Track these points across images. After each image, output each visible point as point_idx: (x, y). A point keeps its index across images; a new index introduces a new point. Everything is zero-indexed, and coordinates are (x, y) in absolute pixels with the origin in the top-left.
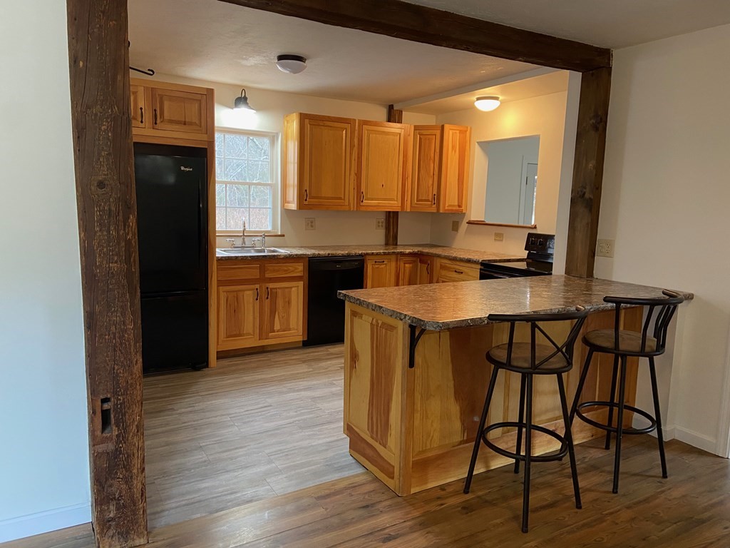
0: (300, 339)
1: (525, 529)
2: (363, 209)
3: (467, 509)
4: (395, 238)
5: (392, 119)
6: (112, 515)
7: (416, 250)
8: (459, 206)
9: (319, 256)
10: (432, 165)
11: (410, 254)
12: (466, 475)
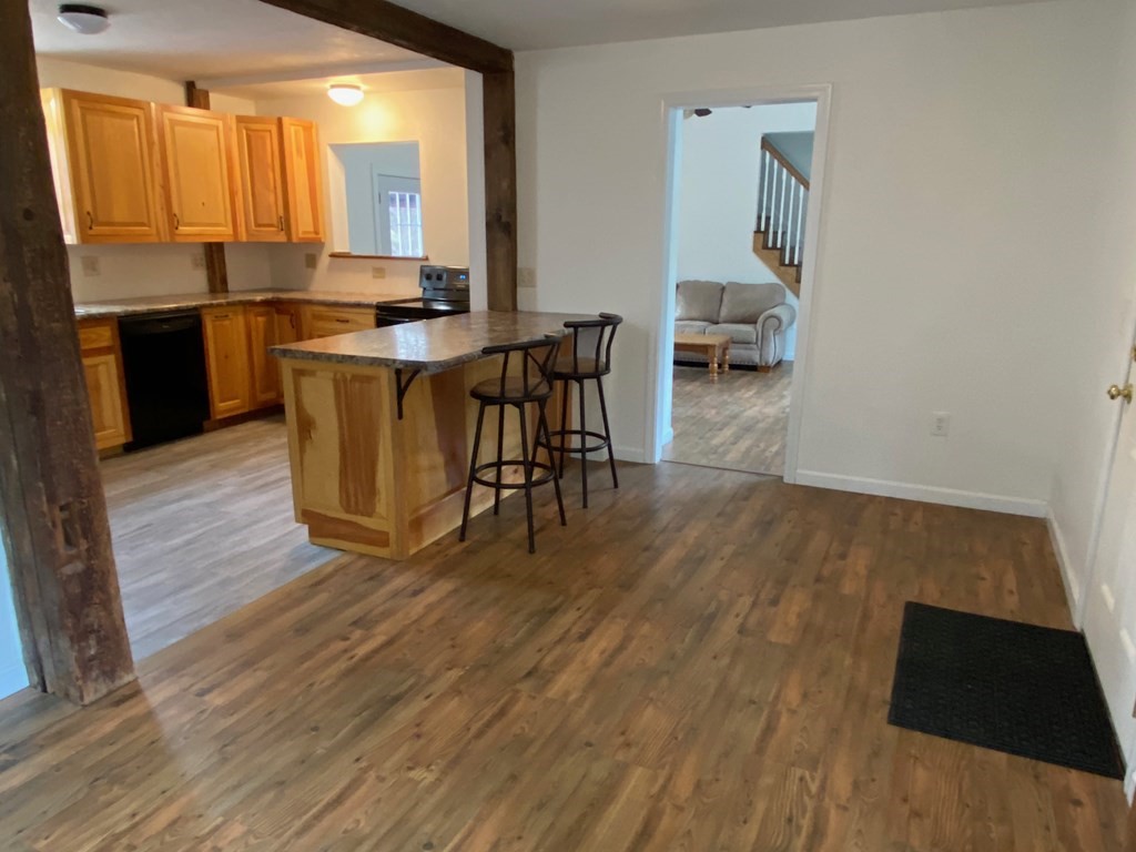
0: (122, 441)
1: (532, 550)
2: (178, 239)
3: (469, 552)
4: (224, 281)
5: (195, 102)
6: (93, 652)
7: (269, 296)
8: (316, 233)
9: (134, 315)
10: (271, 175)
11: (265, 303)
12: (460, 523)
